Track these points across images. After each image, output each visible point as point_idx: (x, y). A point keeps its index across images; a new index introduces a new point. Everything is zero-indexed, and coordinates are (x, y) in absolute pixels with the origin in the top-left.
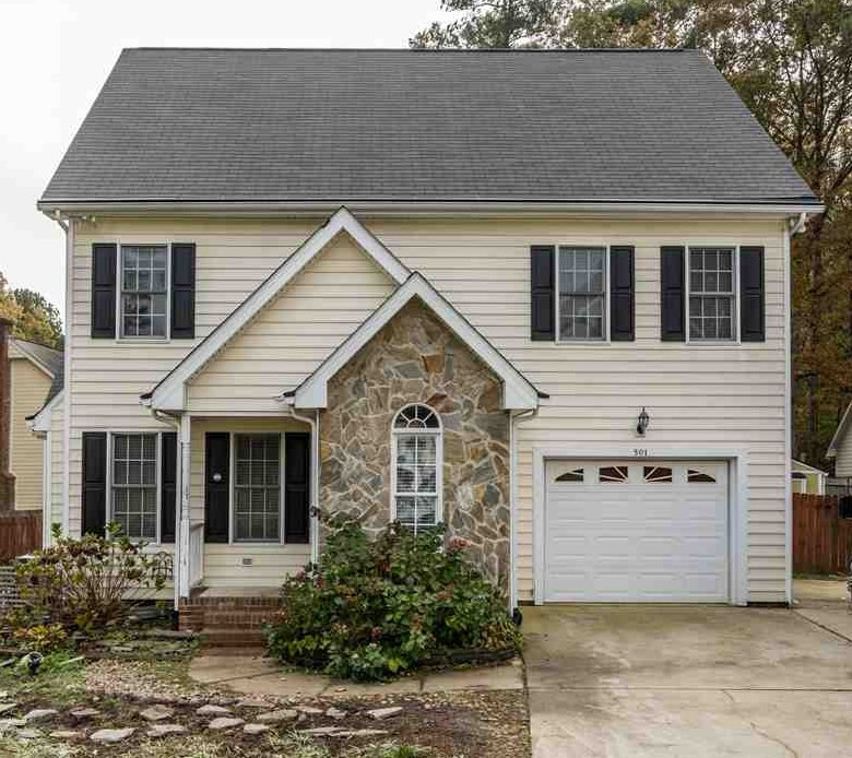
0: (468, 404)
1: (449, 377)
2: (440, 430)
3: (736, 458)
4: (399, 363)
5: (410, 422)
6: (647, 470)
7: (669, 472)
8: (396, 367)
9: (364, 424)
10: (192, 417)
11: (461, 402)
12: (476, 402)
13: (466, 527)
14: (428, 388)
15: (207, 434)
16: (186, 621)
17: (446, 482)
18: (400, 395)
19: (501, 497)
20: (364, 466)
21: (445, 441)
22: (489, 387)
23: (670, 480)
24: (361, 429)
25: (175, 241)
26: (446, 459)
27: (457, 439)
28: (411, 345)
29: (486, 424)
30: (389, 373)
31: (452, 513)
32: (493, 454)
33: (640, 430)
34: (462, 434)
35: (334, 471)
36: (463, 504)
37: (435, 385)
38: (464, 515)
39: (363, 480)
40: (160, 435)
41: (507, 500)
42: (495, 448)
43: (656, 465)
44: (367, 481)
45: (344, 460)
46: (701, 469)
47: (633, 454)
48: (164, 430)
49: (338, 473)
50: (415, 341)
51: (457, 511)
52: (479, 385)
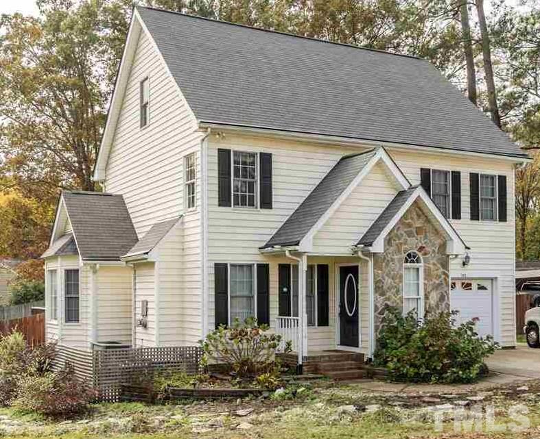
0: (434, 251)
1: (426, 237)
2: (422, 264)
3: (496, 278)
4: (406, 230)
5: (410, 260)
6: (463, 284)
7: (470, 285)
8: (405, 232)
9: (392, 261)
10: (308, 256)
11: (431, 251)
12: (436, 251)
13: (433, 313)
14: (417, 243)
15: (280, 265)
16: (306, 370)
17: (425, 290)
18: (406, 246)
19: (446, 298)
20: (393, 283)
21: (425, 269)
22: (442, 243)
23: (471, 289)
24: (391, 263)
25: (262, 151)
26: (425, 279)
27: (430, 269)
28: (410, 221)
29: (440, 261)
30: (402, 235)
31: (428, 306)
32: (443, 276)
33: (464, 264)
34: (431, 266)
35: (380, 286)
36: (432, 302)
37: (421, 242)
38: (433, 308)
39: (392, 290)
40: (255, 265)
41: (448, 298)
42: (444, 274)
43: (466, 282)
44: (394, 291)
45: (384, 279)
46: (483, 283)
47: (460, 276)
48: (259, 263)
49: (382, 286)
50: (412, 218)
51: (429, 305)
52: (438, 242)
